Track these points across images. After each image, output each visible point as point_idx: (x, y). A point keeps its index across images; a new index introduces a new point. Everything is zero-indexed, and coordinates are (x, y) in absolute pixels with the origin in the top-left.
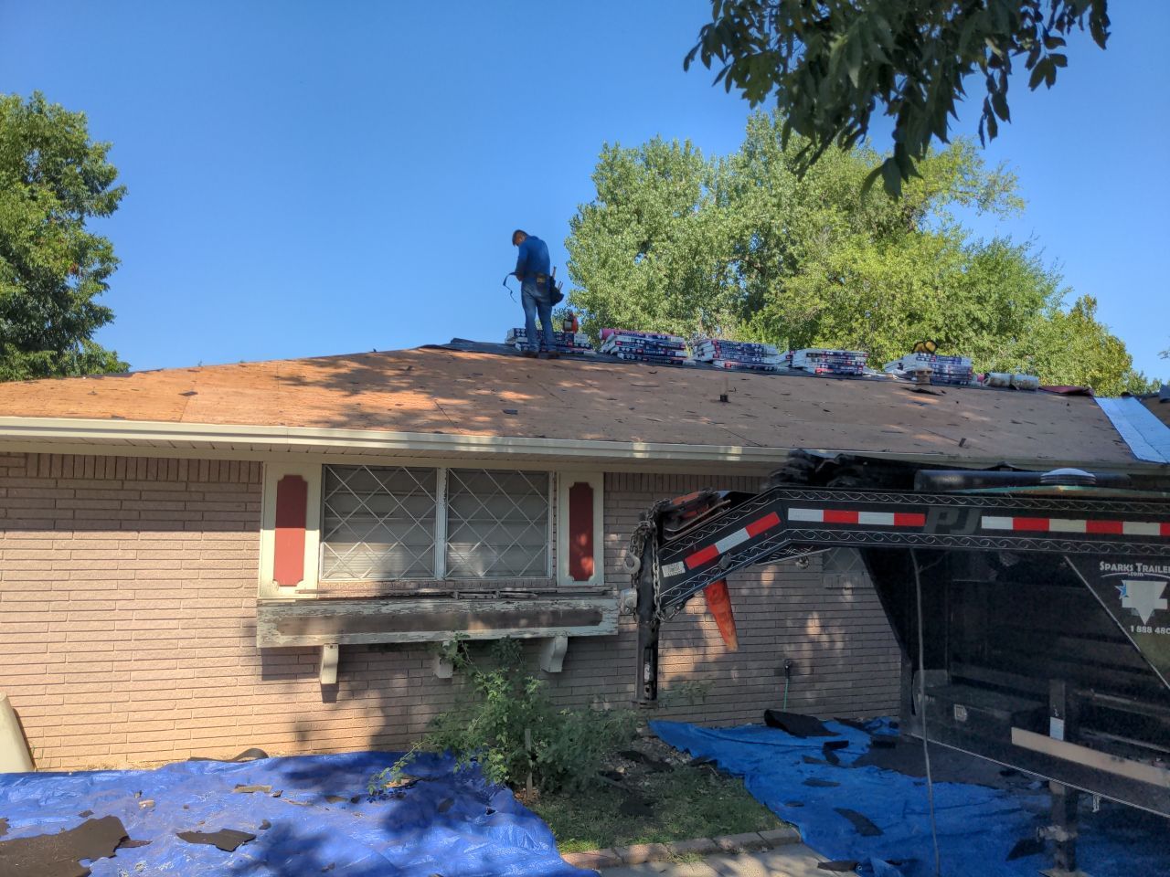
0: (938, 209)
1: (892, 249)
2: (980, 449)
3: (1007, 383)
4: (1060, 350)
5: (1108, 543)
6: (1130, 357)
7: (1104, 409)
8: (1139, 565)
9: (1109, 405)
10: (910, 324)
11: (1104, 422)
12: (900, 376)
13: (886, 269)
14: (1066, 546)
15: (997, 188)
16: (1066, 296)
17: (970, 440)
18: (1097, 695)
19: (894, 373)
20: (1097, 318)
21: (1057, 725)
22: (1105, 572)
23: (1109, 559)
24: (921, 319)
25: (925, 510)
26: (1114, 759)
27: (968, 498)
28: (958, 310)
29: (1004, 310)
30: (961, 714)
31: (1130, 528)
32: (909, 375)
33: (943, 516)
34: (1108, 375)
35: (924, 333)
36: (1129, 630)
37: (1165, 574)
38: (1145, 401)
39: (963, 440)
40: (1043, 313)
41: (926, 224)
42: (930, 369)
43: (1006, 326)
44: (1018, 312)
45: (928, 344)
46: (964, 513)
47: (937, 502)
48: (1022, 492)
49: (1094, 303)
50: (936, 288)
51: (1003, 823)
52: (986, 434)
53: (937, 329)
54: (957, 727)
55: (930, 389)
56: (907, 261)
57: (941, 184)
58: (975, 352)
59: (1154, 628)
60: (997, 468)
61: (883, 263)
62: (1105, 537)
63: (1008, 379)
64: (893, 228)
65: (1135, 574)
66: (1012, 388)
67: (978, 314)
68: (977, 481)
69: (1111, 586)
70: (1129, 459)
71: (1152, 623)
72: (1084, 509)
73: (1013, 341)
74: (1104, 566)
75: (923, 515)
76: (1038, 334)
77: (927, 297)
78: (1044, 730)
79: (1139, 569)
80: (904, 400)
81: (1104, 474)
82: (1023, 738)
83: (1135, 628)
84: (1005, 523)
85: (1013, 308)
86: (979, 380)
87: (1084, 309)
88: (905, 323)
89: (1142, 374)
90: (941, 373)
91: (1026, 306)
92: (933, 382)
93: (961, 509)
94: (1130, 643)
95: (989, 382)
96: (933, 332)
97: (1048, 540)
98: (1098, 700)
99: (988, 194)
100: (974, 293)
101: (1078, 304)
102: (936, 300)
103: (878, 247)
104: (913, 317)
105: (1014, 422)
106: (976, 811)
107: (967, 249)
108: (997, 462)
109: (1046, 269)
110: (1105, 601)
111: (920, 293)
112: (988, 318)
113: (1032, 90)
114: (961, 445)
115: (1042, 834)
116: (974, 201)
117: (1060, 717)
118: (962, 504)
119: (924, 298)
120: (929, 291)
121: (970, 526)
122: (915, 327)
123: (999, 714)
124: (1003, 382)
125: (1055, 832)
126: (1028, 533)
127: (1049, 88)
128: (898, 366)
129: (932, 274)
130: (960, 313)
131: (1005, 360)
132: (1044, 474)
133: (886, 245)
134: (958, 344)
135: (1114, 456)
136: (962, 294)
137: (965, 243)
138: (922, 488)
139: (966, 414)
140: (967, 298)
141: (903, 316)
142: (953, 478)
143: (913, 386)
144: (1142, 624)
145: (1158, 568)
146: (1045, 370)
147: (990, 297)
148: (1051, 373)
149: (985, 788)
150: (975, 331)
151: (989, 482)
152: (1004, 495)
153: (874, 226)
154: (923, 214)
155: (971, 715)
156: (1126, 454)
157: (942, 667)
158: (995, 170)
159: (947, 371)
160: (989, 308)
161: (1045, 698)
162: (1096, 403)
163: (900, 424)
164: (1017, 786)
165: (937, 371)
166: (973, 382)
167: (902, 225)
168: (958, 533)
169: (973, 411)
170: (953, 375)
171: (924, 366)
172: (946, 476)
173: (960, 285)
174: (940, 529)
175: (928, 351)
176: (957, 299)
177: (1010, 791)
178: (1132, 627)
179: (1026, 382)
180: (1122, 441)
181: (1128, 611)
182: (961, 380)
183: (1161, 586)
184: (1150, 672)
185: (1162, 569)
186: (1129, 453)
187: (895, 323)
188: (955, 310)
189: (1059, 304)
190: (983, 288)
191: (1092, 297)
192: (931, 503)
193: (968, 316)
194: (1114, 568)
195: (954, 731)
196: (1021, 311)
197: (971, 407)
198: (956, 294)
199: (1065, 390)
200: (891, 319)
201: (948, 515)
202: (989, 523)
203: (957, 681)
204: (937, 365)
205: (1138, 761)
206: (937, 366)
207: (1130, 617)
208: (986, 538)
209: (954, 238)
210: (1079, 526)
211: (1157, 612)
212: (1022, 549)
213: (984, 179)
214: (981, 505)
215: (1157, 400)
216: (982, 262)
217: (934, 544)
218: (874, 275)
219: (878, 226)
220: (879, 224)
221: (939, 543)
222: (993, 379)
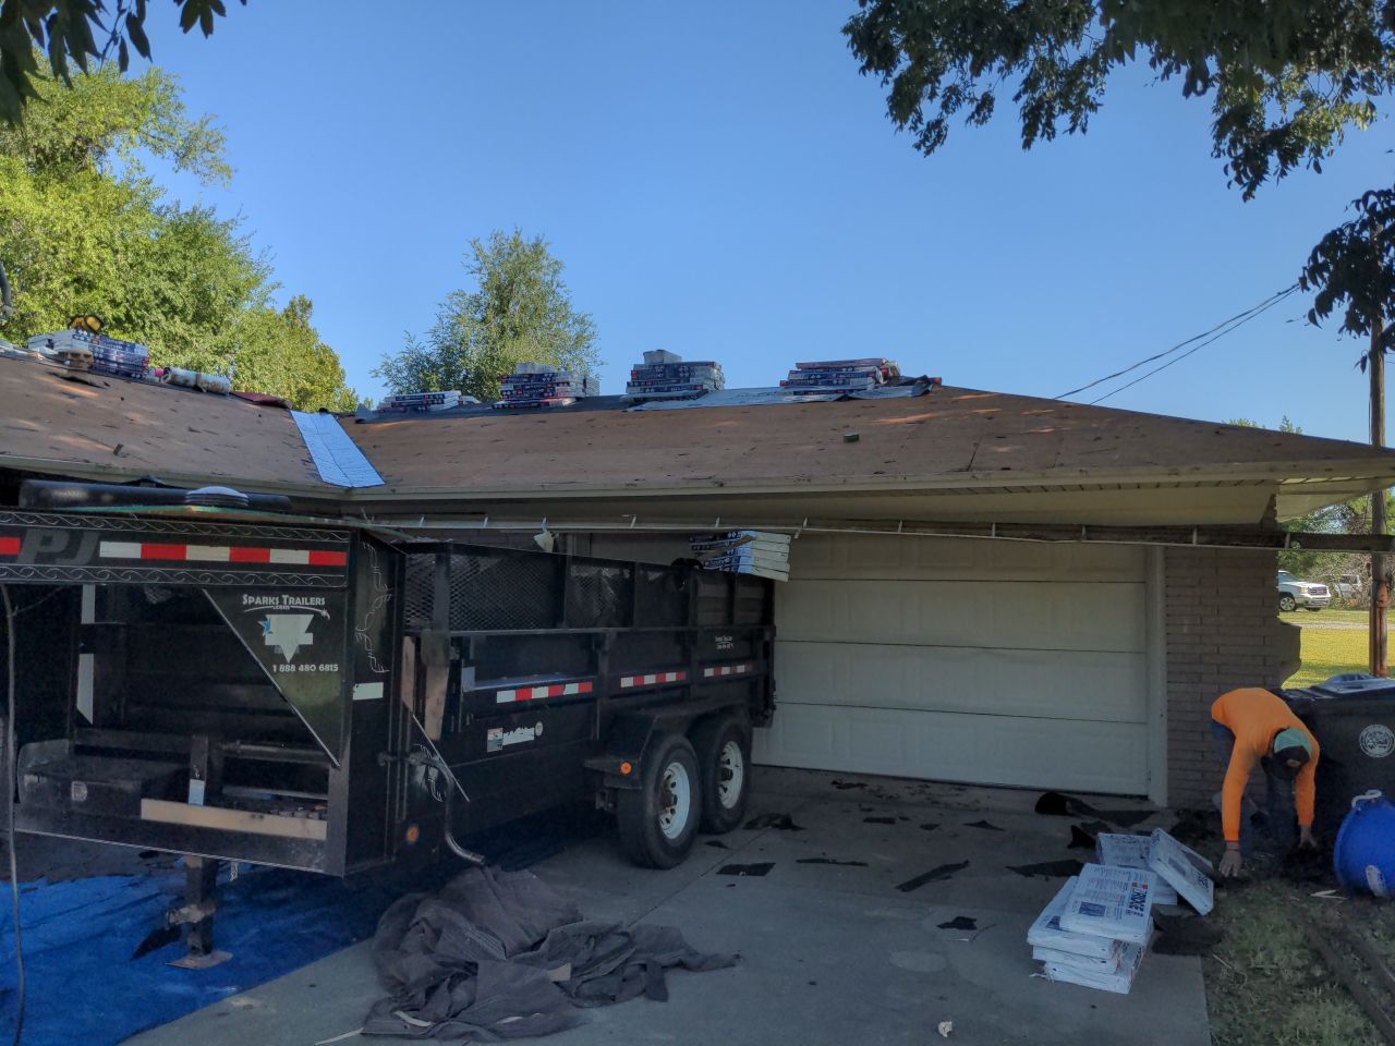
0: (124, 151)
1: (55, 188)
2: (141, 459)
3: (192, 383)
4: (265, 352)
5: (252, 573)
6: (343, 372)
7: (299, 424)
8: (285, 597)
9: (304, 420)
10: (77, 292)
11: (297, 441)
12: (48, 357)
13: (46, 212)
14: (205, 578)
15: (199, 144)
16: (274, 292)
17: (130, 447)
18: (243, 747)
19: (40, 351)
20: (311, 324)
21: (197, 788)
22: (248, 606)
23: (253, 591)
24: (91, 287)
25: (21, 533)
26: (253, 817)
27: (83, 517)
28: (145, 284)
29: (203, 297)
30: (79, 792)
31: (278, 556)
32: (60, 358)
33: (47, 541)
34: (320, 388)
35: (95, 306)
36: (271, 670)
37: (313, 606)
38: (342, 420)
39: (120, 447)
40: (247, 306)
41: (105, 165)
42: (90, 353)
43: (203, 314)
44: (219, 302)
45: (91, 320)
46: (75, 539)
47: (39, 521)
48: (149, 512)
49: (310, 306)
50: (116, 252)
51: (133, 916)
52: (153, 441)
53: (115, 304)
54: (74, 808)
55: (89, 378)
56: (77, 208)
57: (129, 120)
58: (164, 341)
59: (297, 667)
60: (136, 483)
61: (43, 203)
62: (250, 566)
63: (194, 378)
64: (59, 160)
65: (281, 607)
66: (197, 389)
67: (169, 294)
68: (107, 498)
69: (254, 622)
70: (313, 481)
71: (297, 660)
72: (228, 535)
73: (210, 335)
74: (247, 599)
75: (17, 540)
76: (242, 330)
77: (103, 261)
78: (181, 796)
79: (285, 602)
80: (49, 389)
81: (261, 495)
82: (154, 810)
83: (278, 667)
84: (132, 550)
85: (213, 294)
86: (158, 375)
87: (298, 310)
88: (71, 289)
89: (354, 392)
90: (106, 359)
91: (229, 295)
92: (92, 369)
93: (72, 532)
94: (271, 683)
95: (169, 378)
96: (108, 307)
97: (183, 571)
98: (243, 752)
99: (188, 150)
100: (166, 267)
101: (292, 304)
102: (115, 267)
103: (35, 180)
104: (82, 284)
105: (191, 430)
106: (101, 909)
107: (159, 211)
108: (142, 475)
109: (254, 256)
110: (246, 639)
111: (93, 255)
112: (181, 300)
113: (185, 31)
114: (116, 453)
115: (172, 920)
116: (169, 153)
117: (201, 778)
118: (76, 526)
119: (98, 261)
120: (107, 254)
121: (84, 553)
122: (86, 297)
123: (129, 786)
124: (187, 381)
125: (188, 914)
126: (155, 562)
127: (206, 36)
128: (47, 342)
129: (111, 232)
130: (146, 288)
131: (201, 356)
132: (190, 492)
133: (48, 181)
134: (143, 327)
135: (299, 477)
136: (150, 265)
137: (157, 203)
138: (29, 504)
139: (132, 415)
140: (155, 271)
141: (68, 278)
142: (74, 492)
143: (65, 372)
144: (285, 662)
145: (305, 600)
146: (248, 373)
147: (186, 276)
148: (254, 377)
149: (118, 877)
150: (165, 314)
151: (121, 499)
152: (127, 515)
153: (32, 151)
154: (101, 152)
155: (92, 791)
156: (312, 475)
157: (62, 736)
158: (198, 123)
159: (114, 359)
160: (184, 289)
161: (185, 758)
162: (291, 417)
163: (35, 419)
164: (159, 867)
165: (101, 356)
166: (148, 377)
167: (71, 158)
168: (65, 564)
169: (142, 412)
170: (123, 364)
171: (83, 347)
172: (62, 489)
173: (147, 254)
174: (40, 558)
175: (90, 329)
176: (143, 271)
177: (149, 875)
178: (275, 667)
179: (215, 384)
180: (311, 460)
181: (272, 648)
182: (132, 372)
183: (307, 619)
184: (289, 714)
185: (308, 601)
186: (317, 476)
187: (56, 285)
188: (140, 284)
189: (266, 300)
190: (176, 264)
191: (308, 298)
192: (30, 524)
193: (156, 294)
194: (258, 601)
195: (70, 814)
196: (221, 300)
197: (138, 407)
198: (141, 263)
199: (259, 399)
200: (49, 279)
201: (54, 539)
202: (109, 549)
203: (80, 750)
204: (101, 348)
205: (278, 814)
206: (102, 351)
207: (274, 656)
208: (106, 569)
209: (142, 193)
210: (221, 554)
211: (302, 648)
212: (178, 582)
213: (182, 131)
214: (100, 528)
215: (353, 419)
216: (178, 229)
217: (32, 577)
218: (27, 217)
219: (37, 153)
220: (39, 150)
221: (39, 577)
222: (175, 376)
